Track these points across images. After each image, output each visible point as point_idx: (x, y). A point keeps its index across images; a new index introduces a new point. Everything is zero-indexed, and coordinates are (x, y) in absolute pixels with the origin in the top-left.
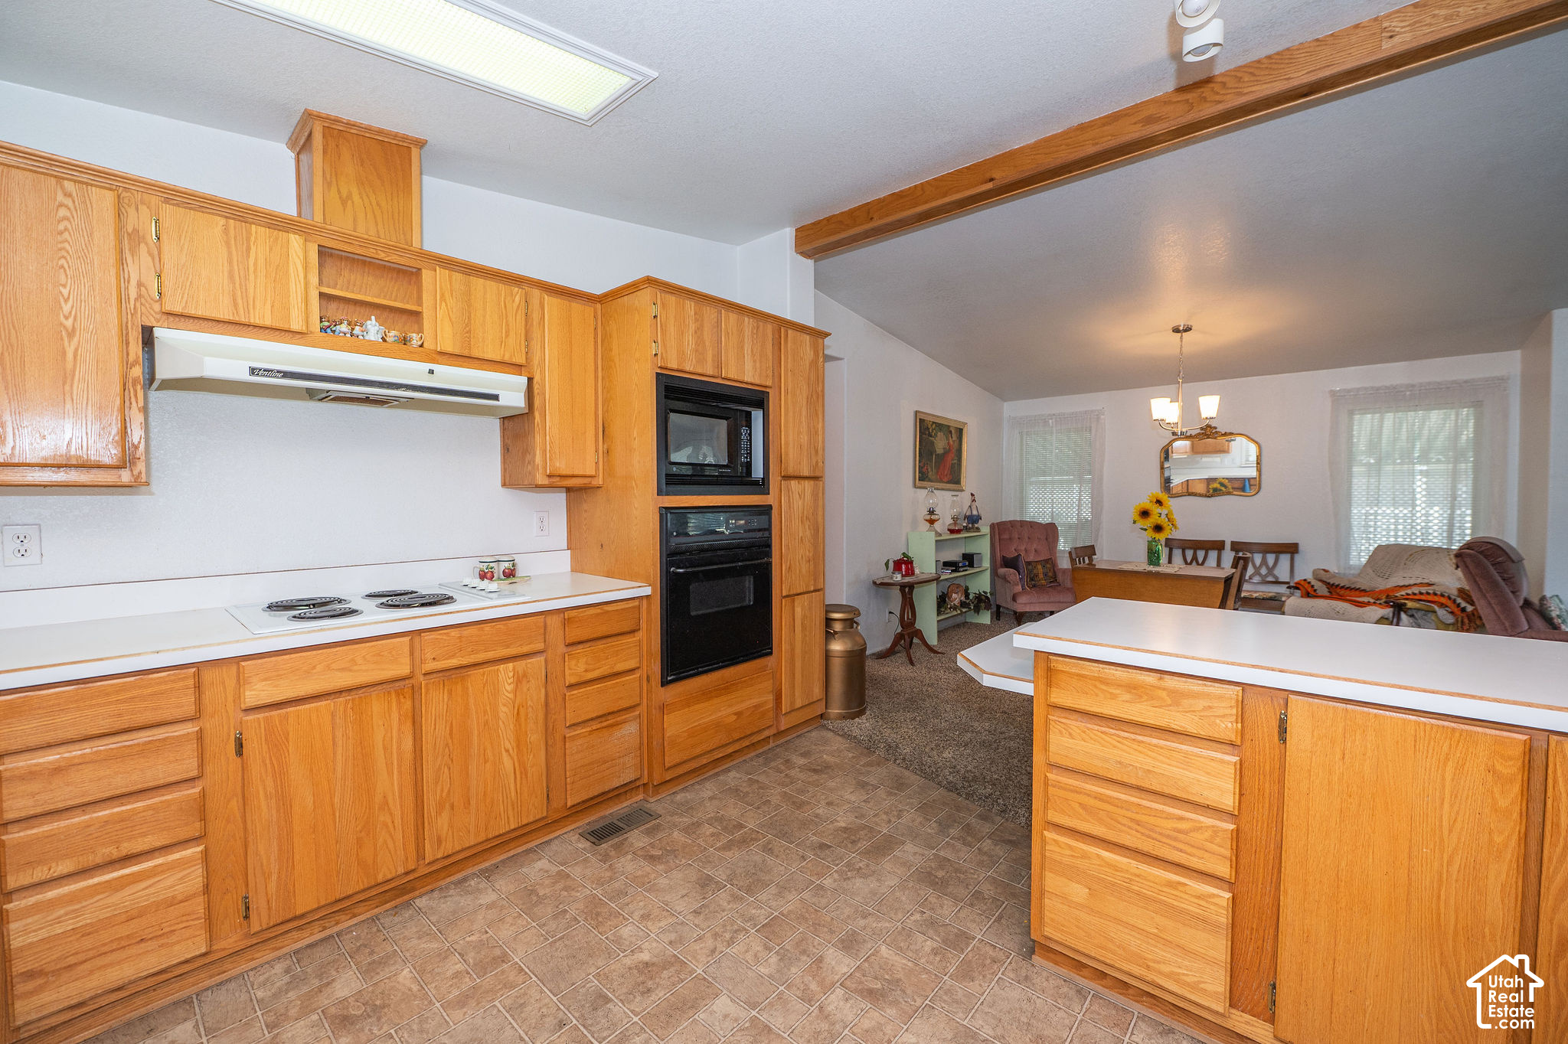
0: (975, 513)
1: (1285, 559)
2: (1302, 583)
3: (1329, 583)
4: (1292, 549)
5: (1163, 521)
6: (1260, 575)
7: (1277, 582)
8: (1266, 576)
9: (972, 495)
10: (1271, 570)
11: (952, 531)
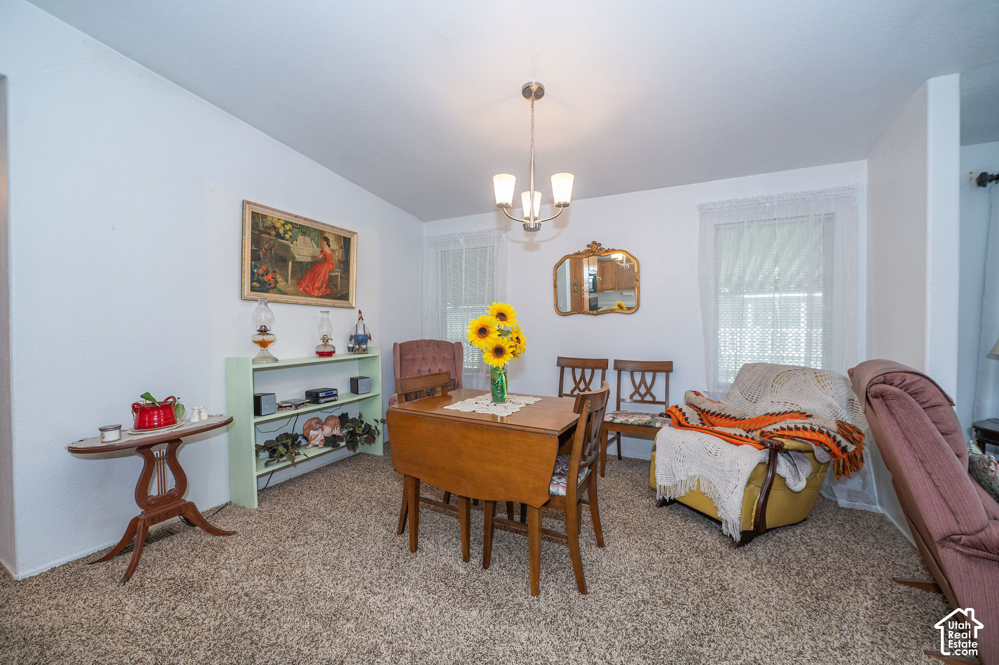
0: (361, 332)
1: (661, 378)
2: (674, 410)
3: (700, 409)
4: (666, 368)
5: (505, 342)
6: (640, 394)
7: (654, 402)
8: (645, 395)
9: (360, 312)
10: (649, 391)
11: (321, 354)
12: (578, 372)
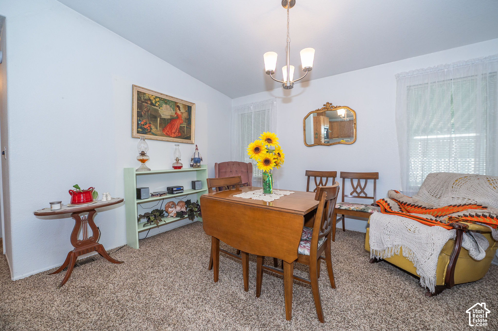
0: (197, 156)
1: (370, 183)
2: (382, 202)
3: (399, 202)
4: (374, 176)
5: (271, 156)
6: (357, 192)
7: (366, 197)
8: (360, 193)
9: (196, 146)
10: (362, 190)
11: (175, 168)
12: (318, 179)
